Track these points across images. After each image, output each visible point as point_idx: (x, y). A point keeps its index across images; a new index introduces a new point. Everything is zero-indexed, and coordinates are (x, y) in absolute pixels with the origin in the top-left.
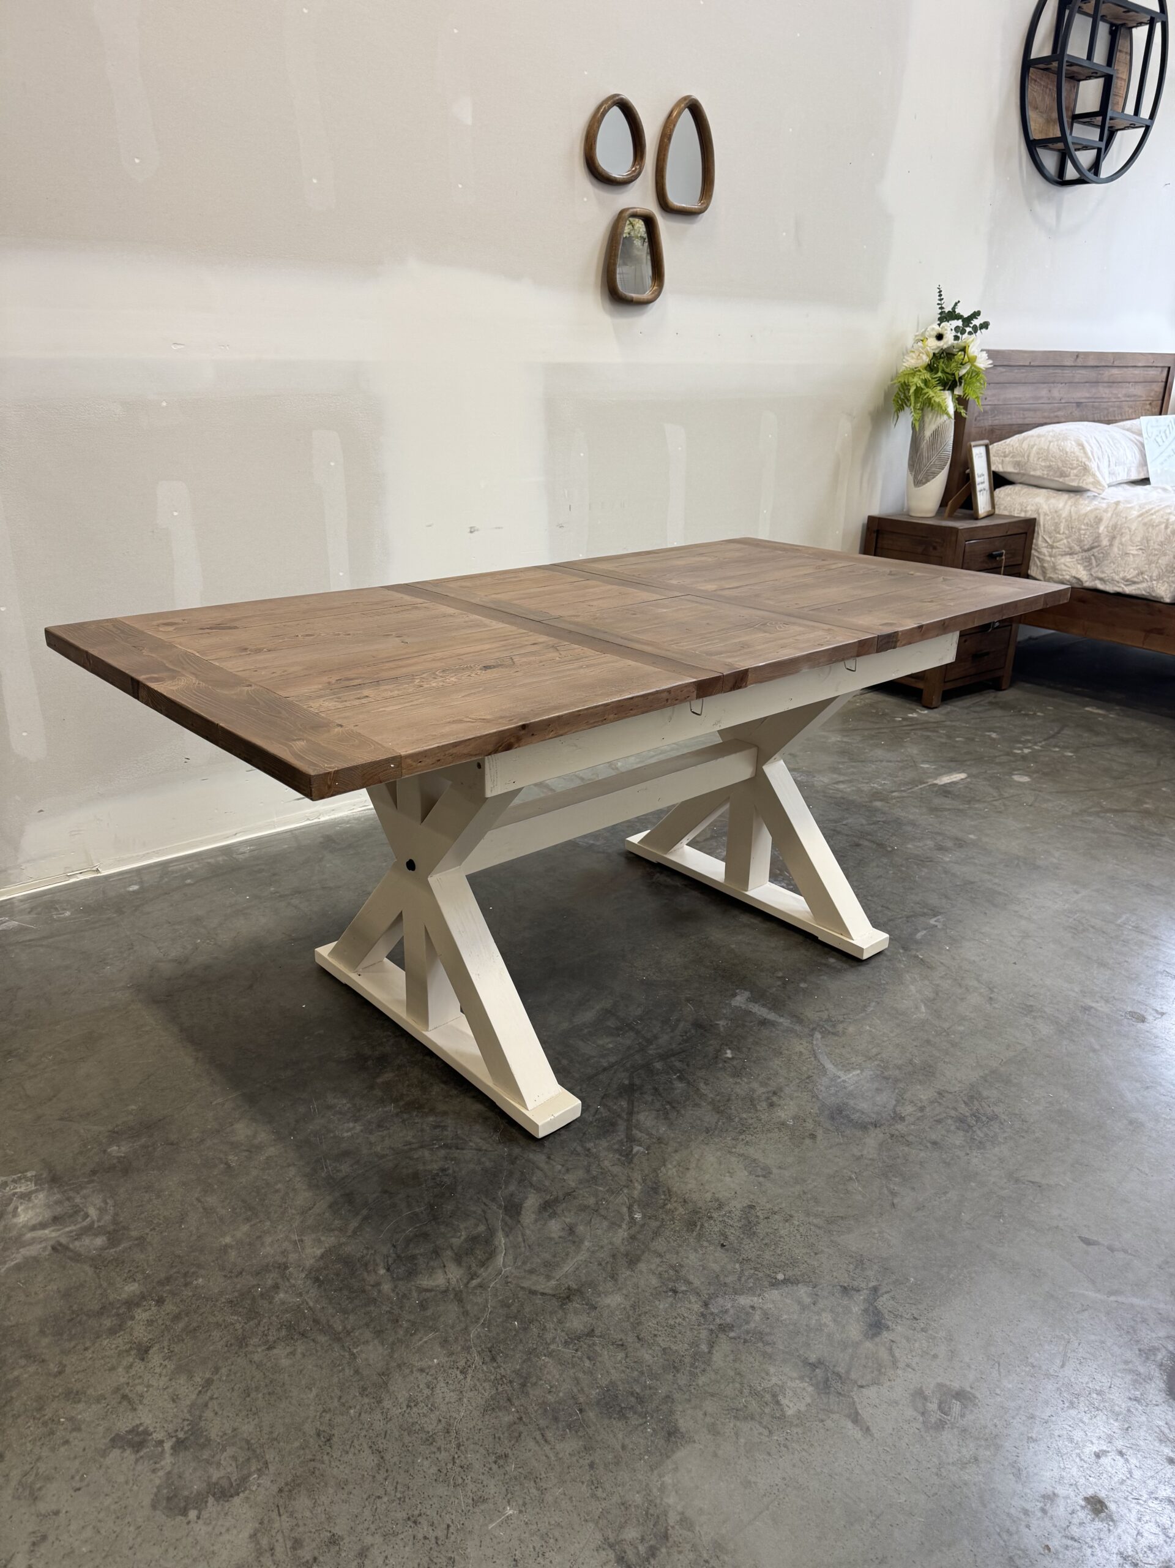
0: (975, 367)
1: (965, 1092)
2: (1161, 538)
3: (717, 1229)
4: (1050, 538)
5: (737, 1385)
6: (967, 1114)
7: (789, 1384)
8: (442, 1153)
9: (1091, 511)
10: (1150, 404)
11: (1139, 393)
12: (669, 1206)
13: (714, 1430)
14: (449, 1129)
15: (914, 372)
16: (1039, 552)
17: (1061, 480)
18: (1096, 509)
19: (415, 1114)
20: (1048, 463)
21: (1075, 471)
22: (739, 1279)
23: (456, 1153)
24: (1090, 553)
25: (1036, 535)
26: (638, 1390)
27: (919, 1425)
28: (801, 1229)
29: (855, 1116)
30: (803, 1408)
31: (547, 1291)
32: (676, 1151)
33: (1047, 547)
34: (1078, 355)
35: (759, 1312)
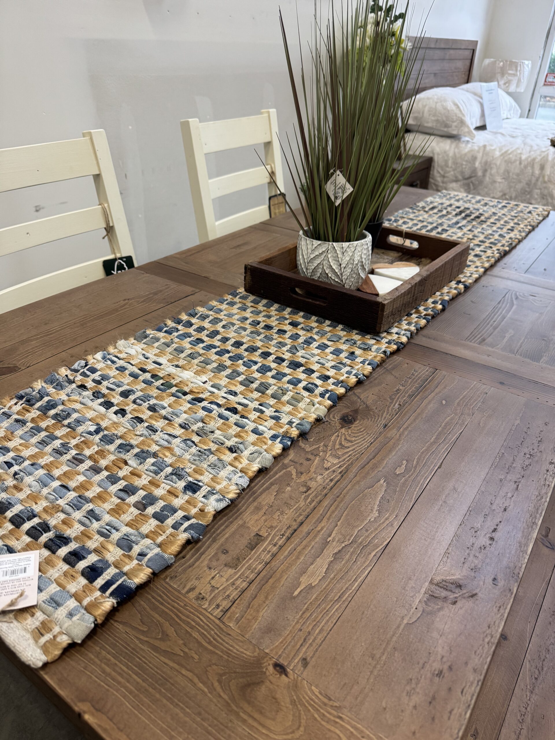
0: (401, 48)
2: (517, 171)
4: (442, 170)
9: (469, 152)
10: (465, 76)
16: (436, 180)
17: (446, 129)
18: (472, 151)
20: (436, 118)
21: (455, 124)
24: (470, 180)
25: (432, 168)
33: (440, 177)
34: (437, 40)
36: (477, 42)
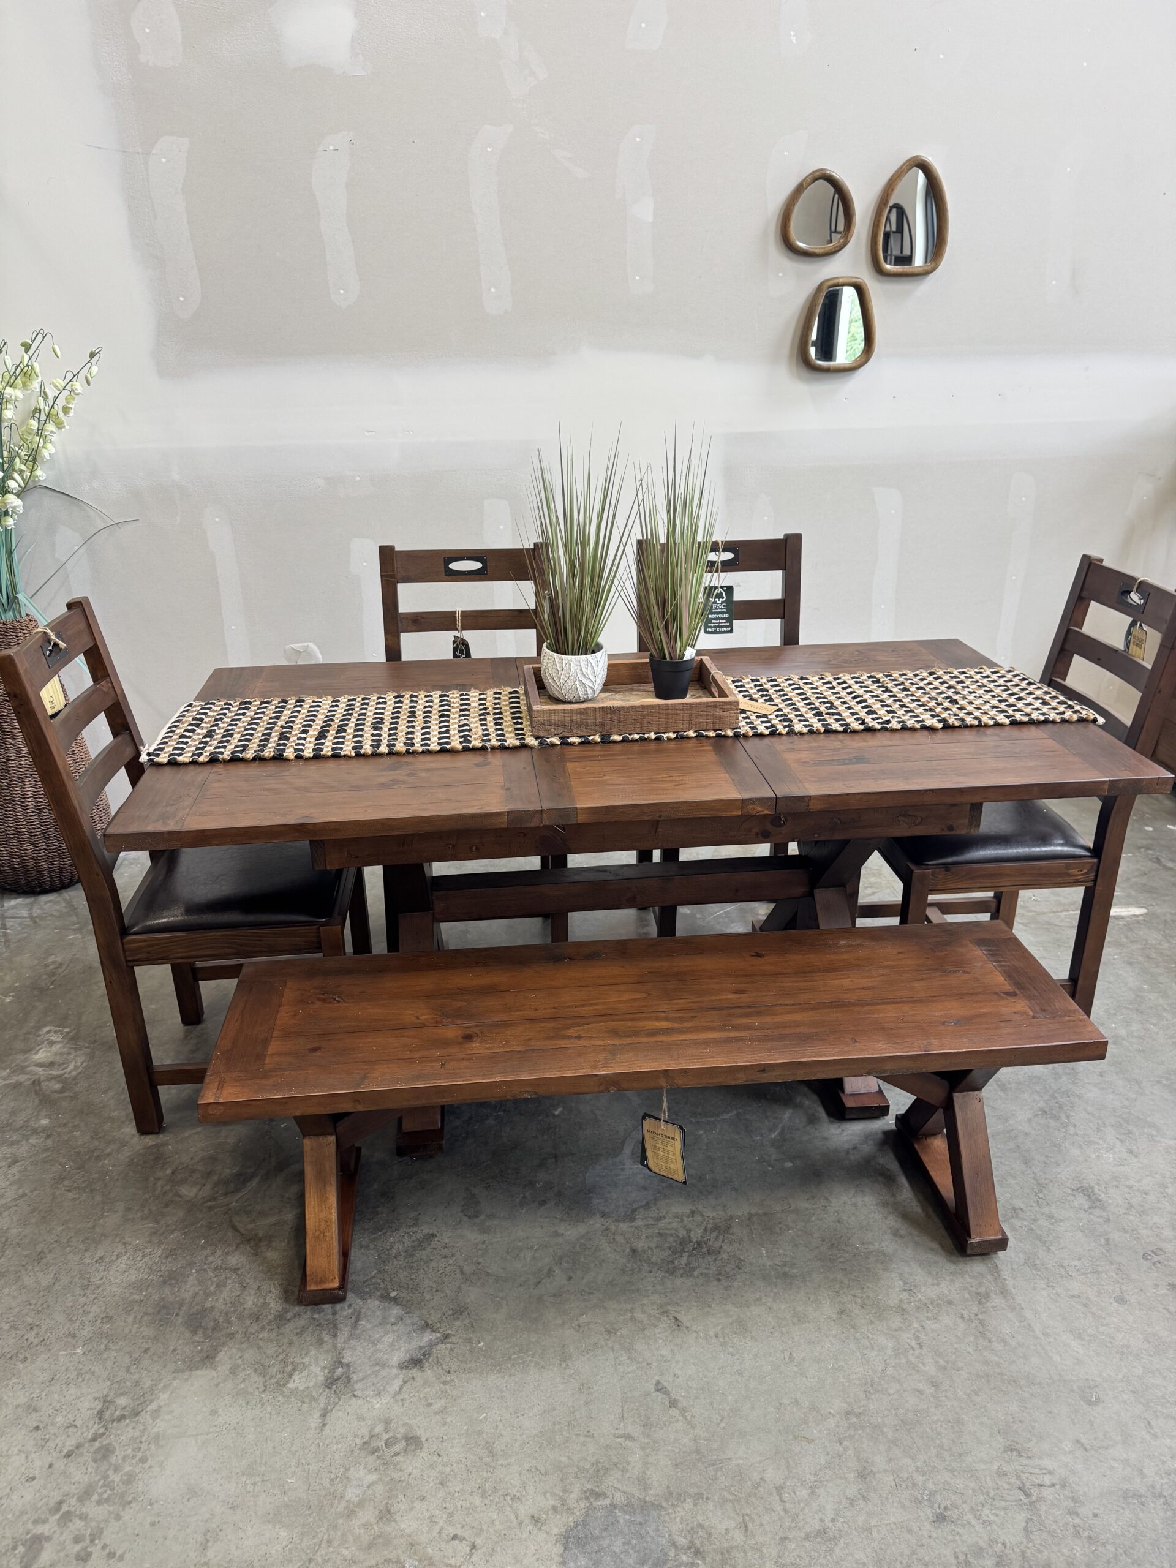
1: (717, 1221)
5: (281, 1350)
6: (694, 1240)
7: (313, 1368)
13: (233, 1371)
22: (364, 1282)
26: (221, 1320)
27: (359, 1441)
28: (448, 1268)
30: (301, 1388)
31: (242, 1231)
32: (430, 1172)
35: (350, 1311)
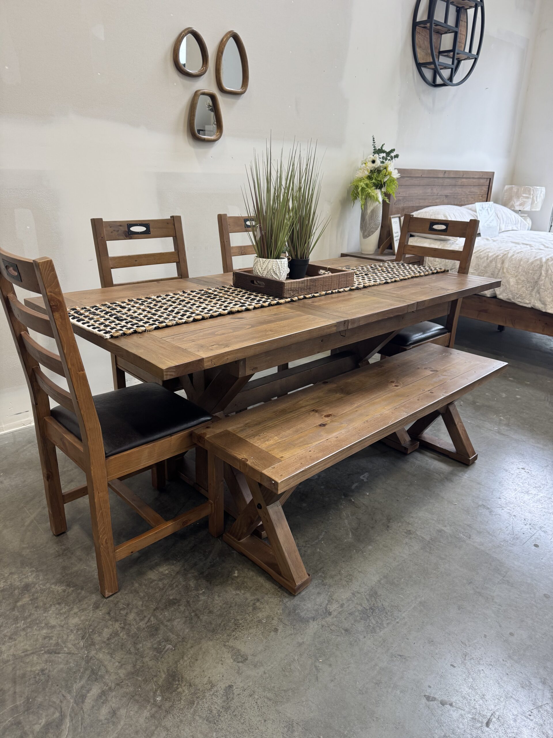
0: (392, 177)
1: (368, 592)
3: (206, 706)
6: (368, 608)
8: (46, 656)
10: (482, 196)
11: (476, 191)
12: (180, 690)
14: (54, 638)
15: (361, 180)
19: (35, 627)
23: (53, 657)
29: (302, 614)
32: (192, 647)
34: (445, 172)
36: (494, 173)
